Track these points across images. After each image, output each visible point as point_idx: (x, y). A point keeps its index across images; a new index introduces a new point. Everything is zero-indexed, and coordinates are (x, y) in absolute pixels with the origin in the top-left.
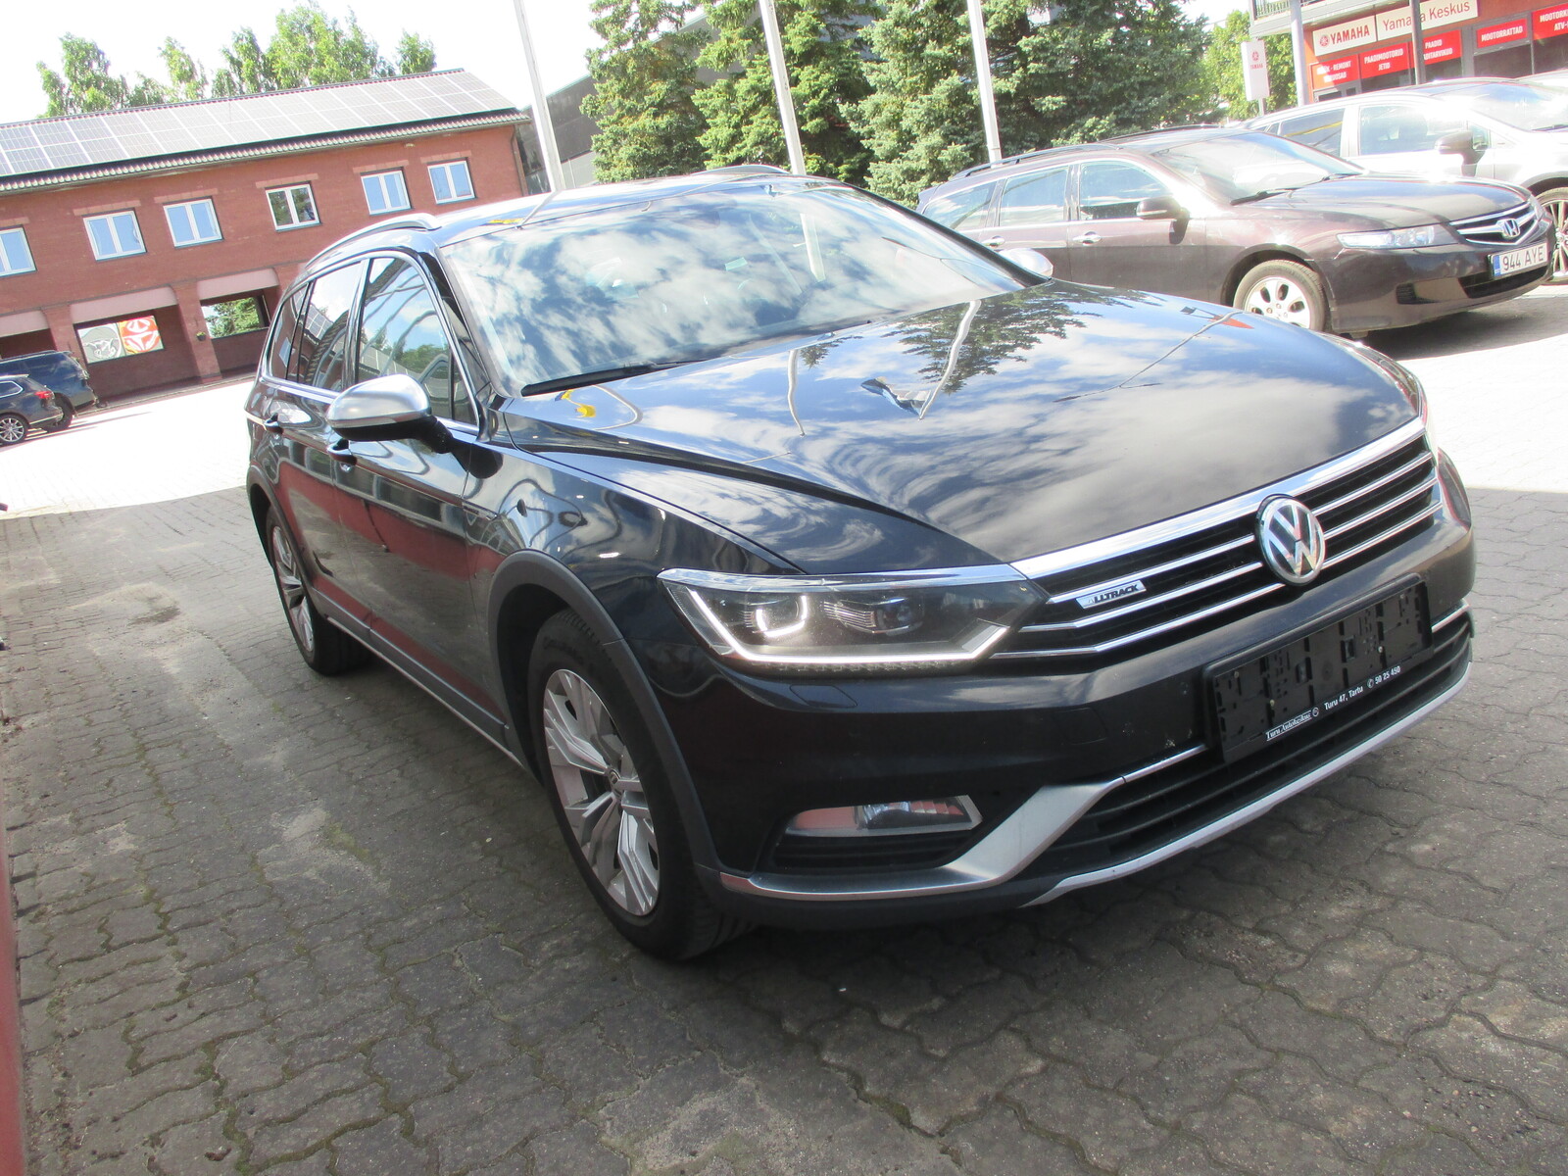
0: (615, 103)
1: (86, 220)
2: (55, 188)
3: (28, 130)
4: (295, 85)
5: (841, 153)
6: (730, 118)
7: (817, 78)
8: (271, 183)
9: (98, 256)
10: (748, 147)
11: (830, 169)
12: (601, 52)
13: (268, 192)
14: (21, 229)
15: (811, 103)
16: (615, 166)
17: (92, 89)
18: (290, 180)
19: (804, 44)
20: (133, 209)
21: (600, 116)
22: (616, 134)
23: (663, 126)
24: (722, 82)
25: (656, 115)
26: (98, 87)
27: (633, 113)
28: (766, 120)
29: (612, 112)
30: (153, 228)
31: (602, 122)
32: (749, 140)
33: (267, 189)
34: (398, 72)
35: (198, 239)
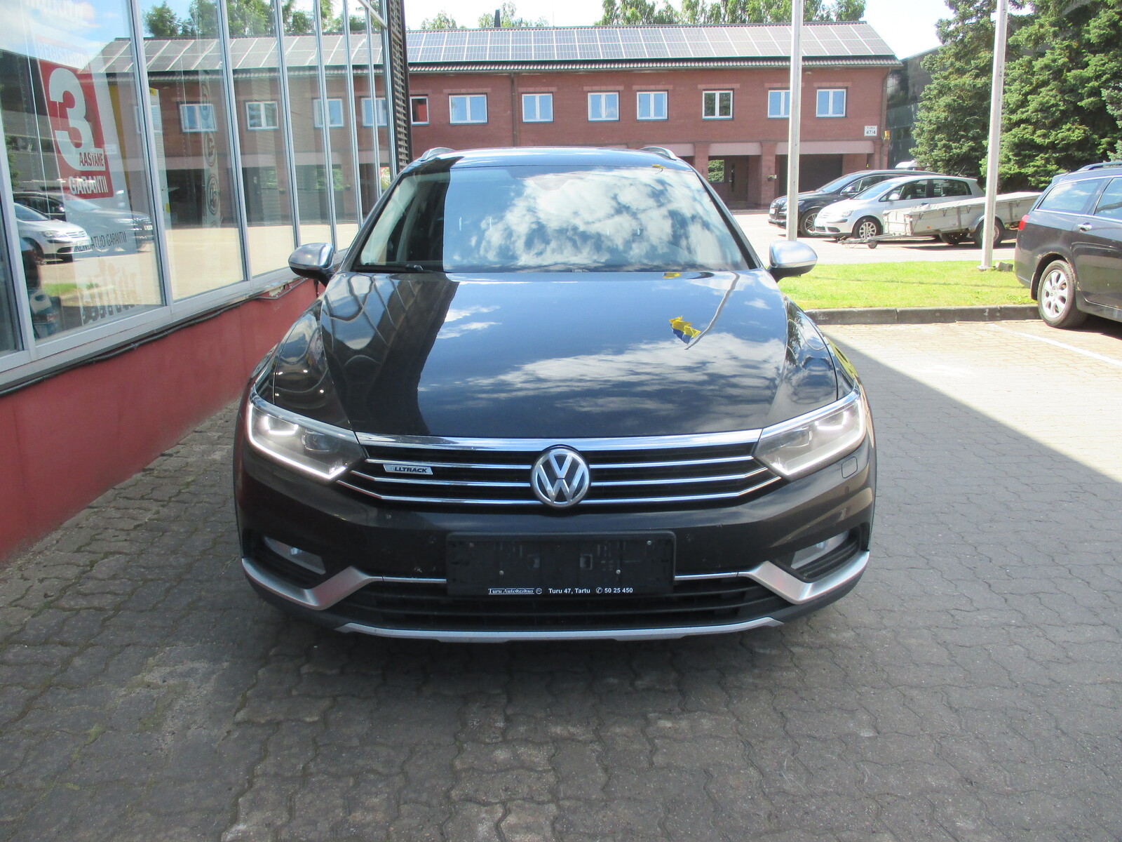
0: (948, 63)
1: (589, 94)
2: (576, 71)
3: (552, 33)
4: (759, 21)
5: (1107, 128)
6: (1023, 87)
7: (1104, 64)
8: (709, 86)
9: (590, 119)
10: (1029, 113)
11: (1094, 139)
12: (949, 23)
13: (704, 92)
14: (551, 95)
15: (1090, 85)
16: (935, 111)
17: (633, 9)
18: (721, 86)
19: (1100, 36)
20: (619, 91)
21: (934, 72)
22: (943, 86)
23: (979, 85)
24: (1026, 58)
25: (977, 76)
26: (637, 8)
27: (961, 72)
28: (1051, 93)
29: (945, 69)
30: (627, 106)
31: (936, 75)
32: (1033, 106)
33: (705, 90)
34: (834, 18)
35: (652, 117)
